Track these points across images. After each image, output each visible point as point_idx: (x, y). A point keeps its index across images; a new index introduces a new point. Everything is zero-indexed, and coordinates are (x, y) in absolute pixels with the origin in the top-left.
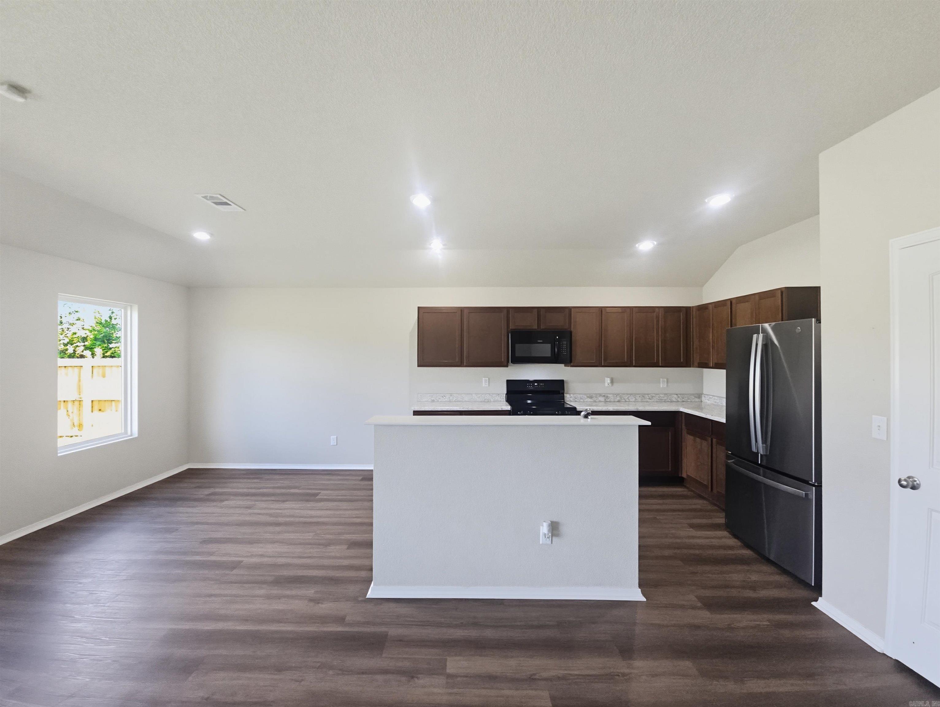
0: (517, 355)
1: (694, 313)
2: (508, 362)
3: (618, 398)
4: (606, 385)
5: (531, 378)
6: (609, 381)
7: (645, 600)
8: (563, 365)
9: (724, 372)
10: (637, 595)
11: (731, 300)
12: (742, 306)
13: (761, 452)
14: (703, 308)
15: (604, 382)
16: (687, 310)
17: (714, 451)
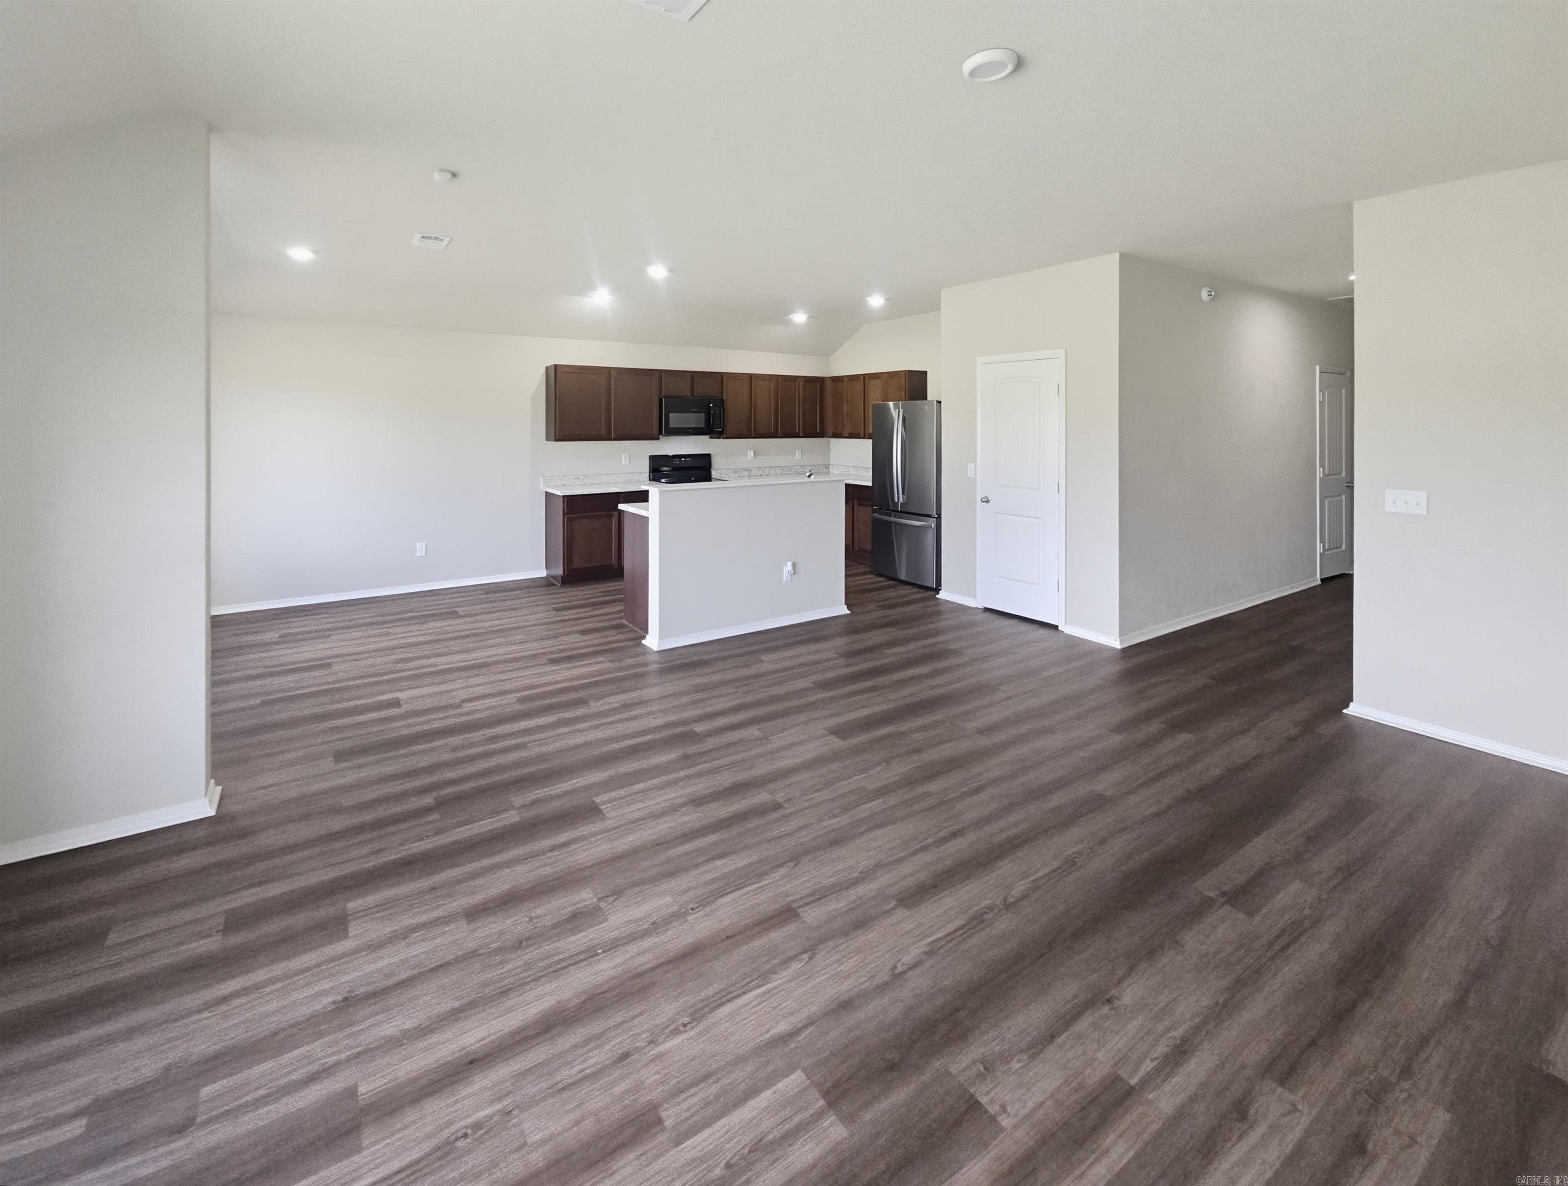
0: (672, 425)
1: (828, 383)
2: (661, 433)
3: (760, 472)
4: (749, 457)
5: (671, 453)
6: (752, 454)
7: (849, 612)
8: (707, 437)
9: (869, 442)
10: (845, 611)
11: (864, 375)
12: (873, 382)
13: (901, 501)
14: (837, 380)
15: (747, 455)
16: (820, 381)
17: (856, 512)
